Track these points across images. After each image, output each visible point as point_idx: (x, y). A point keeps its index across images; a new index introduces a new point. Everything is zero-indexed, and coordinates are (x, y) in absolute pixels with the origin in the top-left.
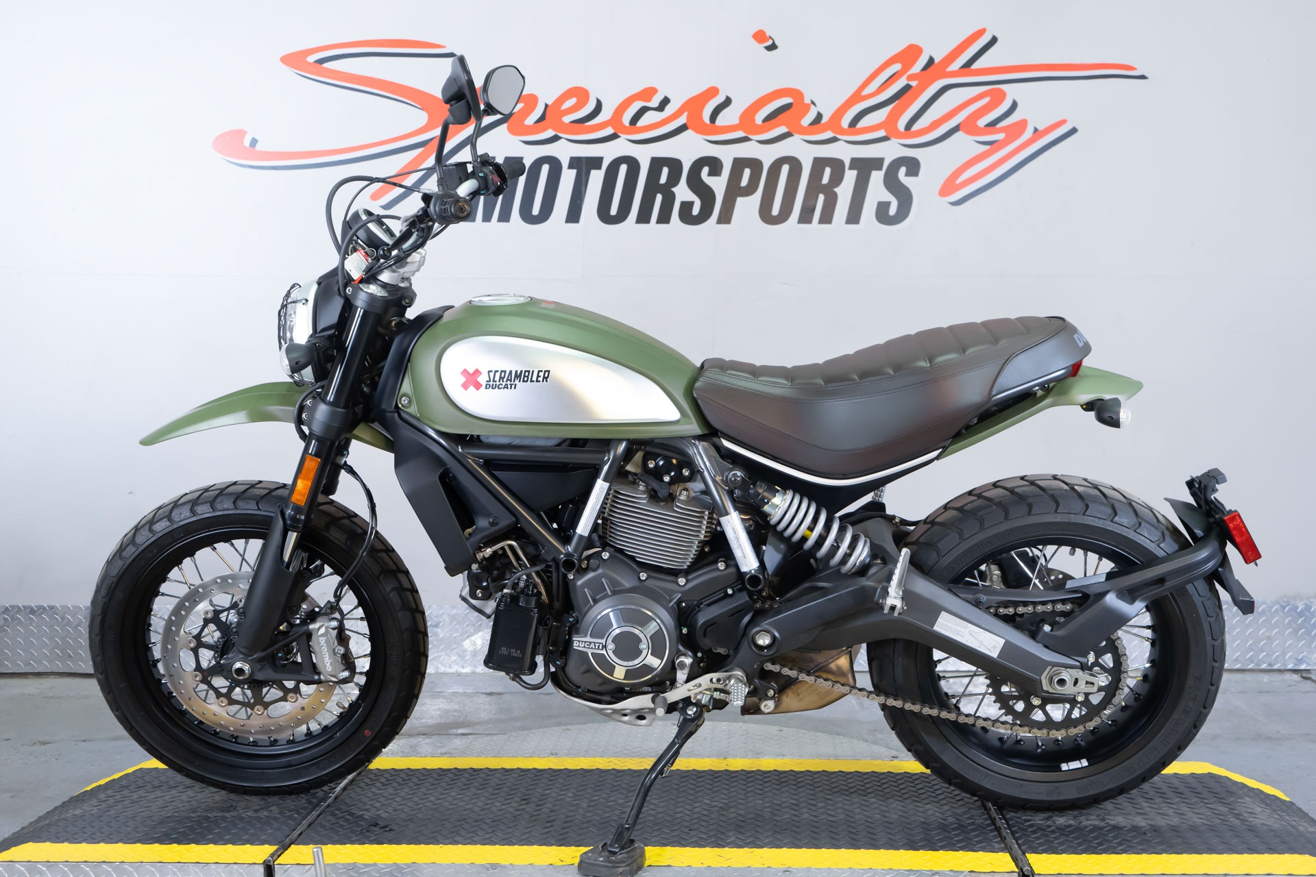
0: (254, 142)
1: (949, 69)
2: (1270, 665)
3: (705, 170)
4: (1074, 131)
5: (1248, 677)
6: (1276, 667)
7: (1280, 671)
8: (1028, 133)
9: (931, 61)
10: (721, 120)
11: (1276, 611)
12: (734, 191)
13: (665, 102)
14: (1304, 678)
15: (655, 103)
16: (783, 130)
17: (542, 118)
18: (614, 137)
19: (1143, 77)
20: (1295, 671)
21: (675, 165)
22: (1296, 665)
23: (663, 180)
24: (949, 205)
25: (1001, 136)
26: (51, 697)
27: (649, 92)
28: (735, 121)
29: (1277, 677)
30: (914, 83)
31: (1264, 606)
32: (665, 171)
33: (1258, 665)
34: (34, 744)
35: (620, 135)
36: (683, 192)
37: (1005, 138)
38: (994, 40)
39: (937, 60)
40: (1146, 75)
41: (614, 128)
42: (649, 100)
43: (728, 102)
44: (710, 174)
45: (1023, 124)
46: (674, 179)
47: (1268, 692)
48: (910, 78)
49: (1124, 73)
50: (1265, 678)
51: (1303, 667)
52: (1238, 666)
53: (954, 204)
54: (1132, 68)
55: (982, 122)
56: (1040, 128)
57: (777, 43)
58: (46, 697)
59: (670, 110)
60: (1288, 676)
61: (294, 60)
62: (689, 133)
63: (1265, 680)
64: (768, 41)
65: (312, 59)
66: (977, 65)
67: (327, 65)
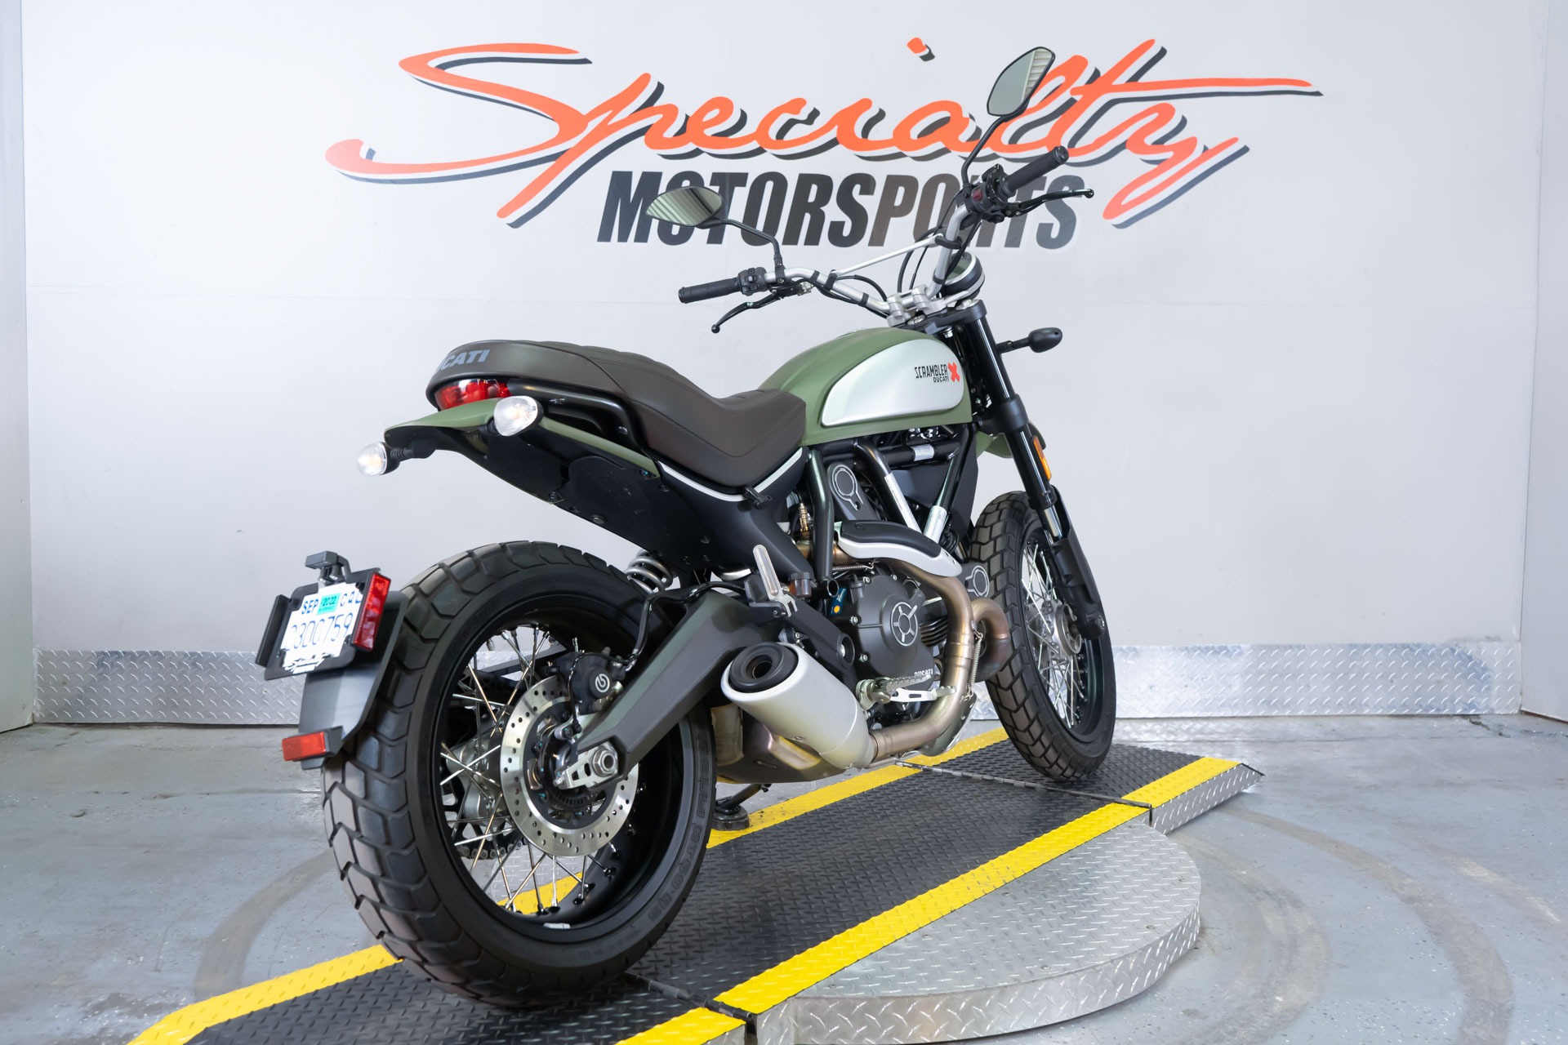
0: (371, 153)
1: (1116, 82)
2: (1438, 710)
3: (857, 188)
4: (1245, 150)
5: (1416, 722)
6: (1444, 712)
7: (1448, 716)
8: (1198, 152)
9: (1096, 73)
10: (873, 135)
11: (1446, 654)
12: (888, 210)
13: (815, 114)
14: (1473, 723)
15: (803, 115)
16: (939, 145)
17: (682, 131)
18: (759, 151)
19: (1318, 94)
20: (1464, 716)
21: (825, 182)
22: (1464, 710)
23: (812, 198)
24: (1114, 228)
25: (1169, 155)
26: (160, 749)
27: (798, 104)
28: (889, 136)
29: (1446, 722)
30: (1078, 98)
31: (1433, 649)
32: (814, 188)
33: (1426, 710)
34: (155, 797)
35: (766, 149)
36: (833, 212)
37: (1172, 158)
38: (1163, 53)
39: (1102, 74)
40: (1322, 92)
41: (759, 142)
42: (797, 112)
43: (881, 115)
44: (862, 192)
45: (1191, 143)
46: (823, 197)
47: (1440, 738)
48: (1074, 91)
49: (1297, 89)
50: (1435, 723)
51: (1472, 712)
52: (1406, 712)
53: (1119, 226)
54: (1307, 84)
55: (1149, 140)
56: (1210, 147)
57: (933, 52)
58: (154, 749)
59: (819, 123)
60: (1457, 721)
61: (414, 65)
62: (839, 149)
63: (1435, 726)
64: (923, 50)
65: (433, 63)
66: (1143, 79)
67: (450, 71)
